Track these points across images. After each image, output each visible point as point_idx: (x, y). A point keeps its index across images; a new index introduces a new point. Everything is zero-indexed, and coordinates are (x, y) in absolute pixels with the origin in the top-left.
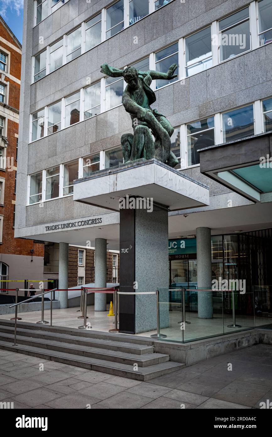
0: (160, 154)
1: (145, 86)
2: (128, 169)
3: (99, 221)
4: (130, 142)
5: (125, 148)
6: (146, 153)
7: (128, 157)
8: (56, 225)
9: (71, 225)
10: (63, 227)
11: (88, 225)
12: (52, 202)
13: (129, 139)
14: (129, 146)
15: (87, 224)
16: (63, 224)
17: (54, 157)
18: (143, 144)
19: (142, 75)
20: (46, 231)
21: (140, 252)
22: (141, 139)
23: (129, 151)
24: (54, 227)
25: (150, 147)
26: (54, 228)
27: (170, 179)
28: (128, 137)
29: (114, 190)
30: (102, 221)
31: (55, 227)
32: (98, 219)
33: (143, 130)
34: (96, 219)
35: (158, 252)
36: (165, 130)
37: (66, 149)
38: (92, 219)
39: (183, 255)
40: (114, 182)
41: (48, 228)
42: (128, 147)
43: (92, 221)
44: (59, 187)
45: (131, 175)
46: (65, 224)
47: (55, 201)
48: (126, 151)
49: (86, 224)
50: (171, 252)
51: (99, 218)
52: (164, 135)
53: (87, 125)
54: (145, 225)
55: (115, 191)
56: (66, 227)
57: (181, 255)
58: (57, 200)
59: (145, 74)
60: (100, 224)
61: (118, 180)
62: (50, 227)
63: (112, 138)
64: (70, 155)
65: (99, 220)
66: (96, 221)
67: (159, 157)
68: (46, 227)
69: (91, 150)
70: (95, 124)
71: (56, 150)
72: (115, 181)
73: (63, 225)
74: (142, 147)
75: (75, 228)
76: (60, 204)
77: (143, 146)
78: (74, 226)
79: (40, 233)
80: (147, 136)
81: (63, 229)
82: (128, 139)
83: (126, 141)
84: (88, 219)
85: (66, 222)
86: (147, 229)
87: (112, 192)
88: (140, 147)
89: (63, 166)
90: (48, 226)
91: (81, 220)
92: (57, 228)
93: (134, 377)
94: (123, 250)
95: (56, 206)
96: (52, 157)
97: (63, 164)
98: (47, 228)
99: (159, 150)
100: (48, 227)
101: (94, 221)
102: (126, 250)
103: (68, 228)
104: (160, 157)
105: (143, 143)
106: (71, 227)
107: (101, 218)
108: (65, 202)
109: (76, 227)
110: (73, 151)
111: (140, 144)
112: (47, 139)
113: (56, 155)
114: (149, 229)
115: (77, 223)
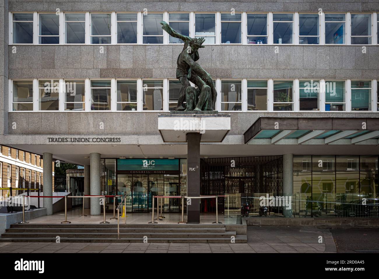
2: (210, 116)
4: (195, 93)
5: (190, 96)
6: (208, 105)
8: (63, 138)
9: (83, 140)
10: (73, 141)
11: (105, 143)
12: (49, 114)
15: (104, 141)
20: (50, 142)
22: (207, 95)
23: (193, 100)
24: (60, 139)
28: (193, 90)
30: (121, 141)
32: (116, 138)
33: (209, 89)
34: (114, 138)
38: (109, 138)
39: (160, 171)
41: (52, 140)
42: (193, 97)
43: (109, 140)
46: (76, 139)
47: (53, 113)
48: (191, 99)
50: (150, 168)
51: (118, 138)
53: (95, 50)
56: (77, 141)
57: (159, 171)
58: (57, 113)
60: (118, 143)
62: (54, 139)
65: (118, 139)
66: (114, 140)
71: (54, 63)
73: (73, 139)
75: (88, 143)
76: (62, 118)
78: (87, 141)
79: (39, 143)
80: (210, 93)
81: (73, 143)
83: (192, 92)
84: (106, 137)
85: (76, 137)
91: (96, 137)
92: (64, 141)
93: (240, 242)
95: (56, 118)
96: (47, 68)
98: (50, 139)
100: (52, 138)
101: (112, 140)
103: (80, 142)
106: (83, 142)
107: (119, 138)
108: (68, 117)
109: (90, 142)
112: (39, 48)
113: (54, 68)
115: (92, 139)
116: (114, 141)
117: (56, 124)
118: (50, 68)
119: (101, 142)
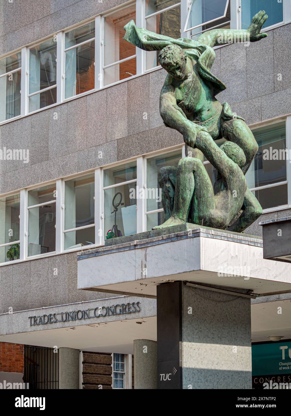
0: (223, 204)
1: (202, 71)
2: (162, 241)
3: (135, 308)
4: (173, 182)
5: (164, 192)
6: (198, 206)
7: (171, 209)
8: (51, 315)
9: (80, 315)
10: (64, 319)
11: (115, 316)
12: (41, 261)
13: (172, 178)
14: (171, 190)
15: (113, 313)
16: (64, 312)
17: (44, 163)
18: (192, 191)
19: (197, 49)
20: (31, 325)
21: (192, 379)
22: (189, 182)
23: (172, 199)
24: (46, 318)
25: (204, 195)
26: (46, 321)
27: (232, 257)
28: (169, 175)
29: (142, 276)
30: (142, 309)
31: (50, 319)
32: (133, 304)
33: (191, 166)
34: (129, 304)
35: (229, 377)
36: (231, 162)
37: (68, 147)
38: (120, 304)
40: (142, 261)
41: (35, 321)
42: (169, 191)
43: (121, 308)
44: (55, 229)
45: (168, 252)
46: (69, 313)
47: (47, 259)
48: (167, 198)
49: (111, 313)
51: (136, 302)
52: (230, 170)
53: (109, 100)
54: (201, 331)
55: (144, 277)
56: (70, 318)
58: (52, 259)
59: (202, 47)
60: (137, 315)
61: (147, 260)
62: (39, 319)
63: (159, 131)
64: (76, 161)
65: (136, 306)
66: (129, 309)
67: (221, 212)
68: (31, 318)
69: (118, 154)
70: (125, 99)
71: (47, 147)
72: (144, 261)
73: (64, 316)
74: (190, 195)
75: (88, 321)
76: (59, 266)
77: (192, 193)
78: (86, 316)
79: (17, 331)
80: (199, 176)
81: (66, 323)
82: (169, 177)
84: (115, 303)
85: (70, 309)
86: (204, 337)
87: (139, 279)
88: (187, 196)
89: (64, 183)
90: (34, 315)
91: (101, 304)
92: (52, 320)
94: (163, 376)
95: (50, 270)
96: (38, 162)
97: (62, 179)
98: (33, 319)
99: (222, 196)
100: (35, 317)
101: (126, 309)
102: (168, 376)
103: (75, 320)
104: (223, 211)
105: (193, 188)
106: (80, 319)
107: (138, 303)
108: (68, 263)
109: (92, 319)
110: (82, 153)
111: (187, 191)
112: (28, 121)
113: (48, 160)
114: (209, 338)
115: (93, 311)
116: (129, 311)
117: (50, 283)
118: (42, 161)
119: (109, 316)
